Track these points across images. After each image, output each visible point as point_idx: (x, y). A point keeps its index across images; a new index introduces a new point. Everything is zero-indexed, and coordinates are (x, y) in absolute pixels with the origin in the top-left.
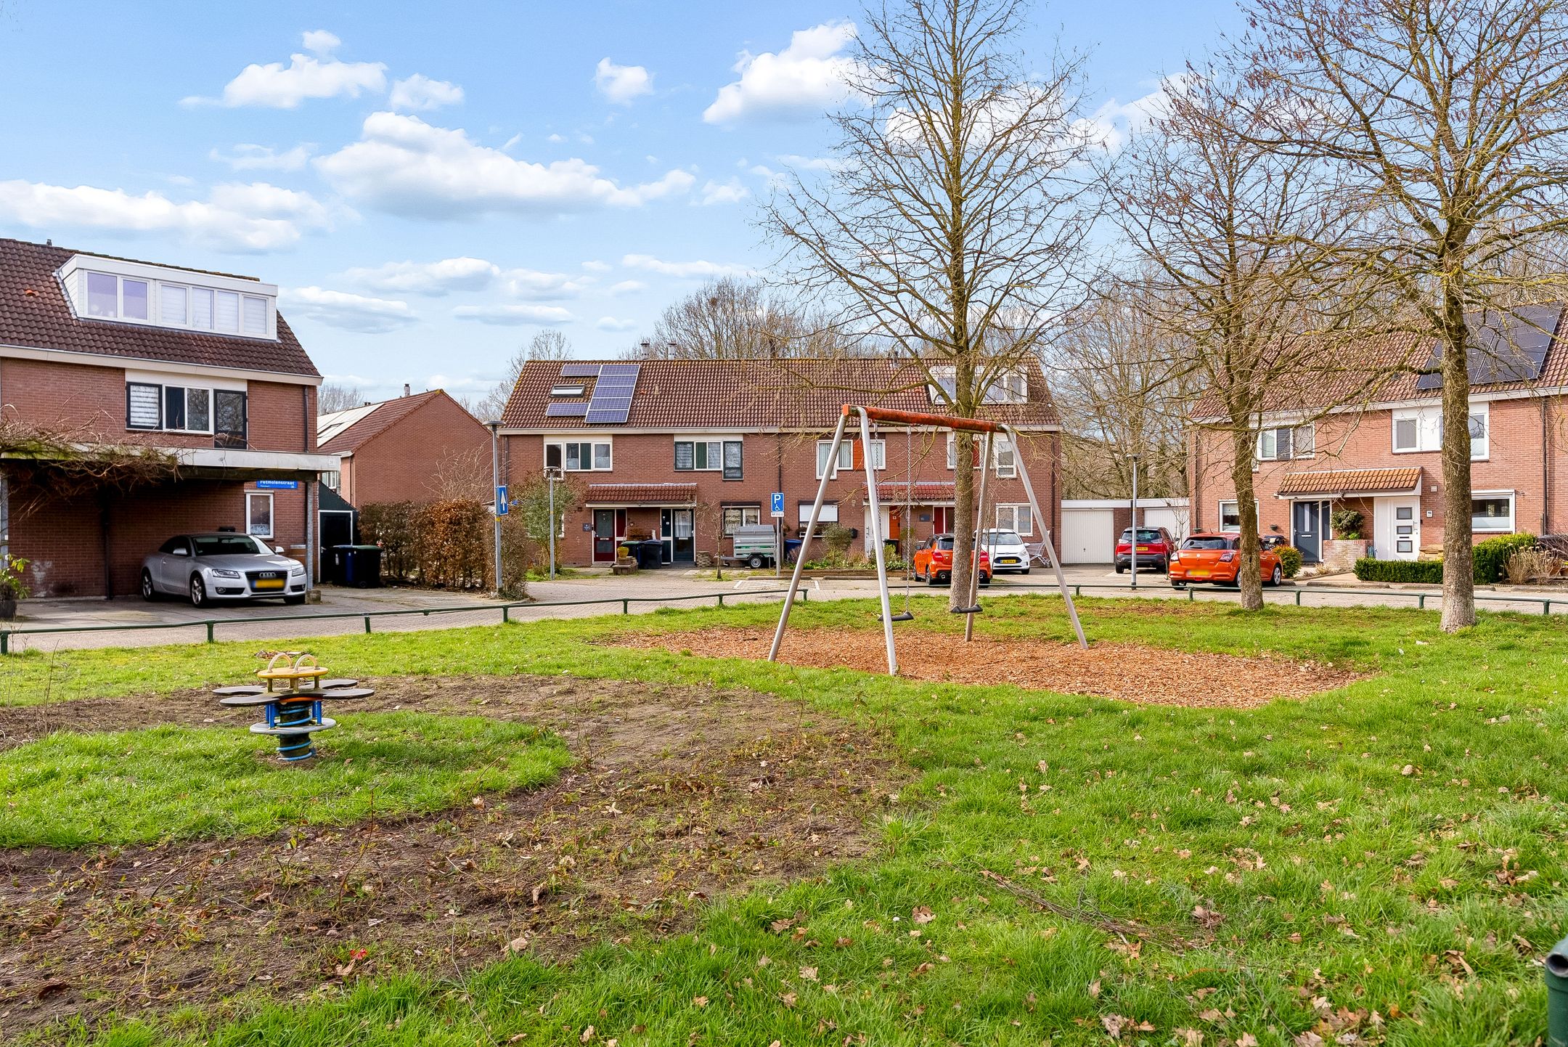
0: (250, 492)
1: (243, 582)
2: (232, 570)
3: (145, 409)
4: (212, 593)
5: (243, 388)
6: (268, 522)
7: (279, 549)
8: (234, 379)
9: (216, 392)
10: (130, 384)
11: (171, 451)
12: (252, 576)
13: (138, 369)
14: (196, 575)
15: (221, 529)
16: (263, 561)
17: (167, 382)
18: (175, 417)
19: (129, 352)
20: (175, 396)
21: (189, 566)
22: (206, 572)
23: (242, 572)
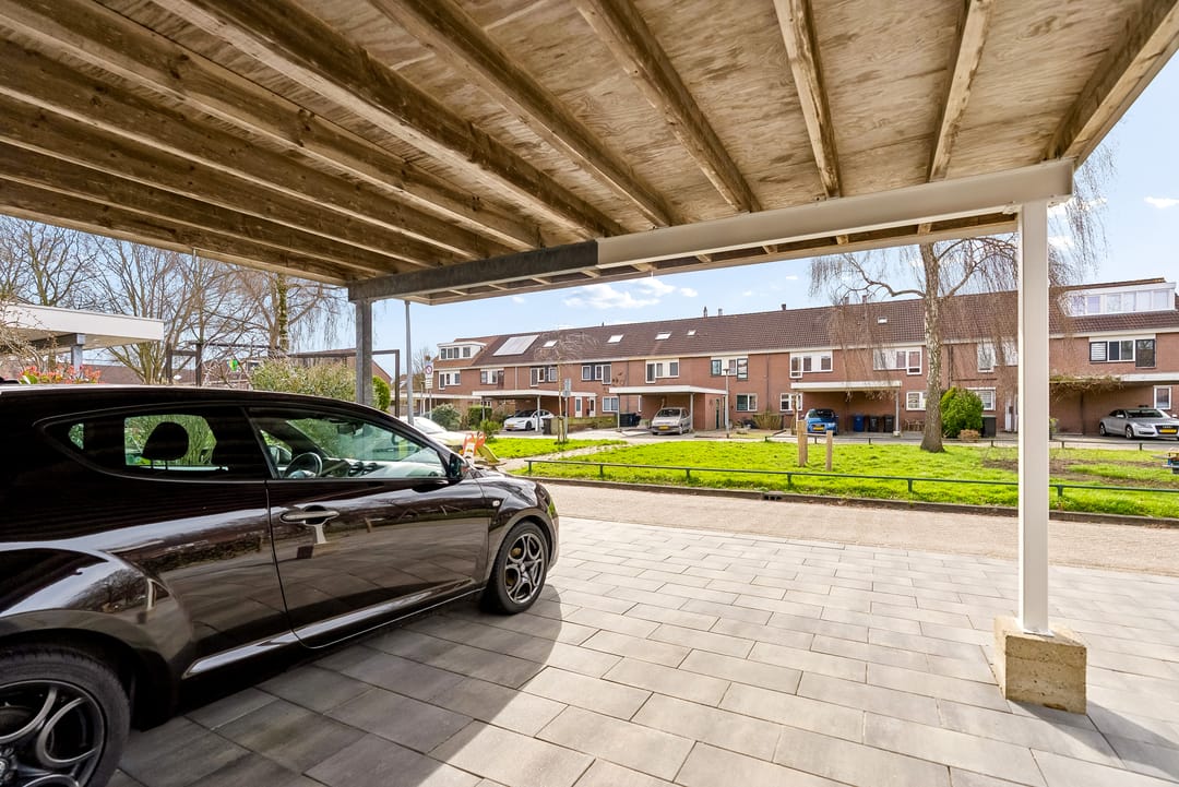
0: (1156, 388)
1: (1154, 430)
2: (1148, 424)
3: (1098, 352)
4: (1136, 434)
5: (1154, 337)
6: (1168, 401)
7: (1174, 416)
8: (1149, 334)
9: (1137, 341)
10: (1091, 343)
11: (1118, 376)
12: (1158, 428)
13: (1094, 336)
14: (1128, 426)
15: (1141, 406)
16: (1166, 420)
17: (1109, 340)
18: (1114, 355)
19: (1090, 330)
20: (1114, 345)
21: (1125, 422)
22: (1134, 425)
23: (1153, 425)
